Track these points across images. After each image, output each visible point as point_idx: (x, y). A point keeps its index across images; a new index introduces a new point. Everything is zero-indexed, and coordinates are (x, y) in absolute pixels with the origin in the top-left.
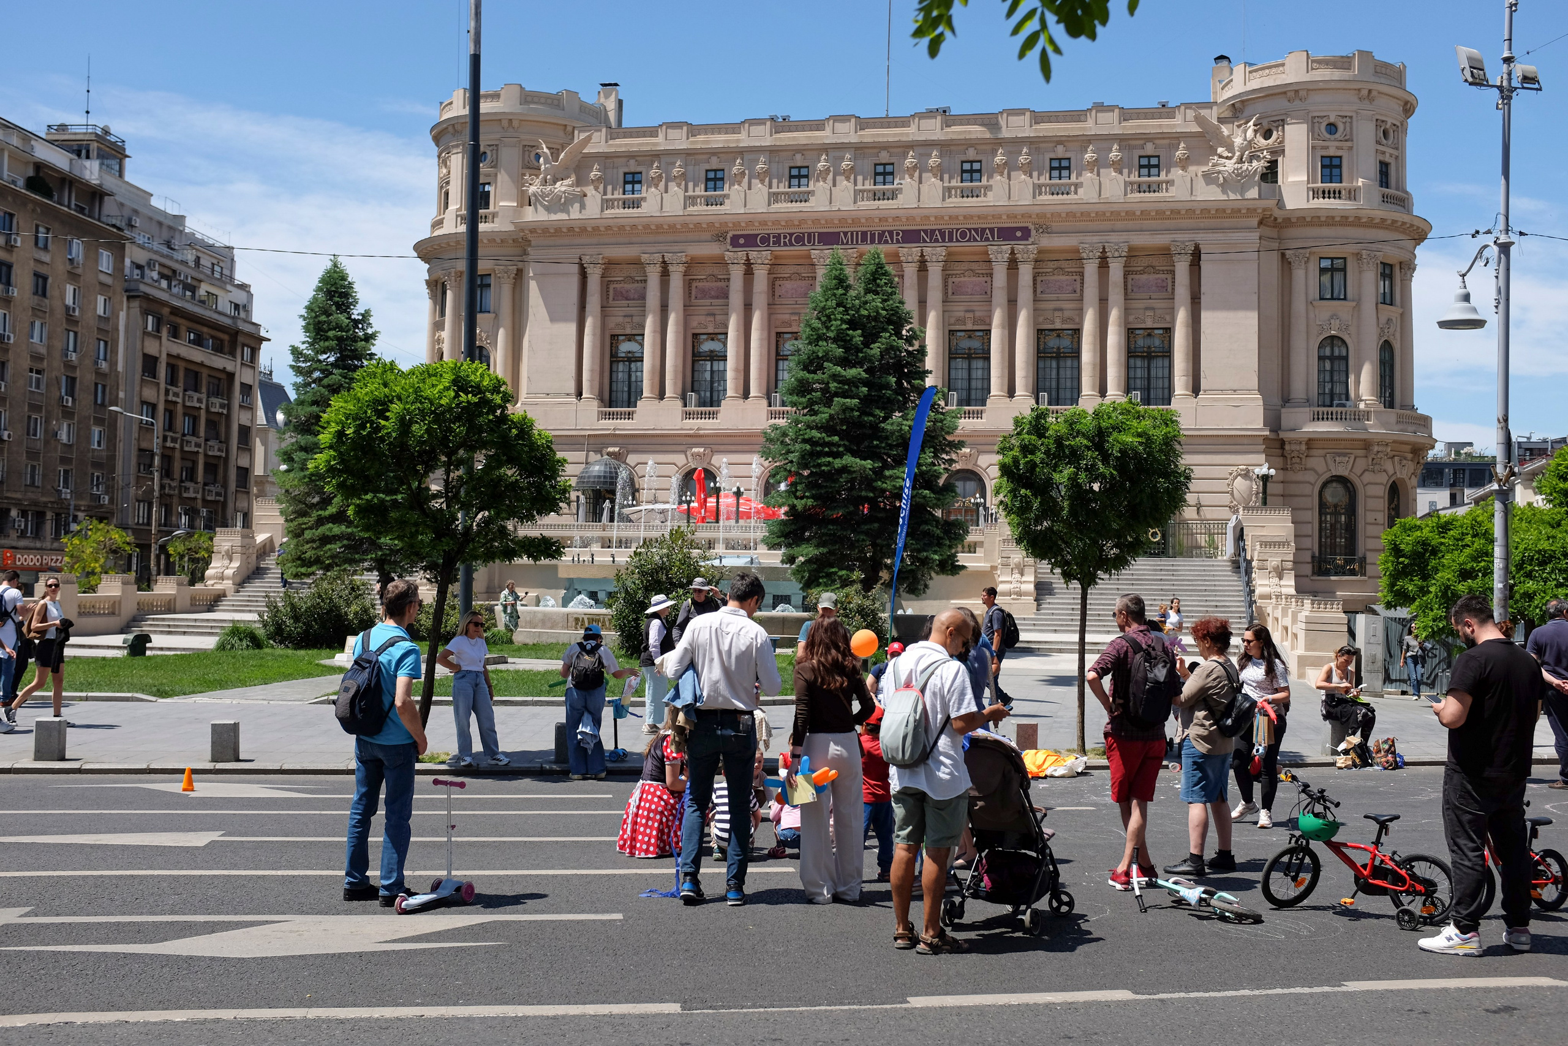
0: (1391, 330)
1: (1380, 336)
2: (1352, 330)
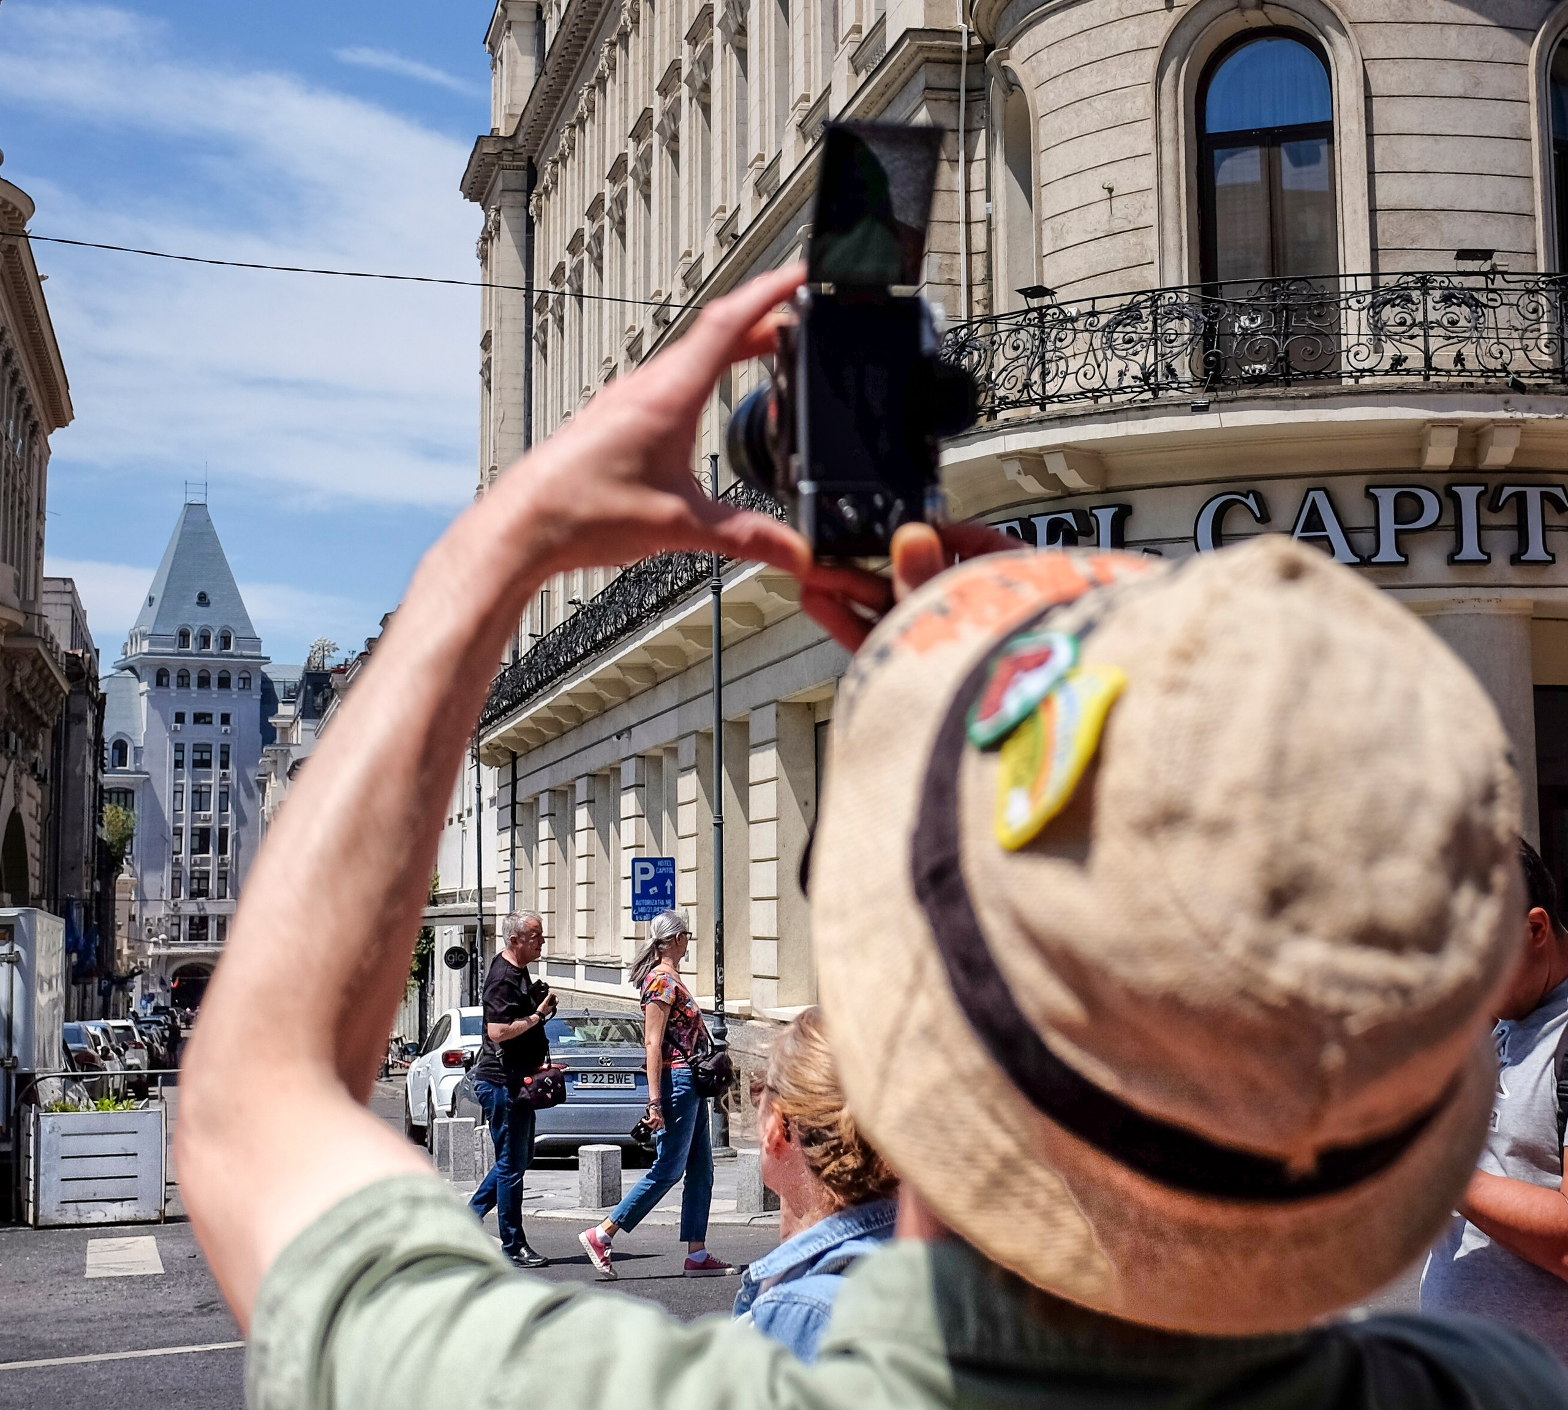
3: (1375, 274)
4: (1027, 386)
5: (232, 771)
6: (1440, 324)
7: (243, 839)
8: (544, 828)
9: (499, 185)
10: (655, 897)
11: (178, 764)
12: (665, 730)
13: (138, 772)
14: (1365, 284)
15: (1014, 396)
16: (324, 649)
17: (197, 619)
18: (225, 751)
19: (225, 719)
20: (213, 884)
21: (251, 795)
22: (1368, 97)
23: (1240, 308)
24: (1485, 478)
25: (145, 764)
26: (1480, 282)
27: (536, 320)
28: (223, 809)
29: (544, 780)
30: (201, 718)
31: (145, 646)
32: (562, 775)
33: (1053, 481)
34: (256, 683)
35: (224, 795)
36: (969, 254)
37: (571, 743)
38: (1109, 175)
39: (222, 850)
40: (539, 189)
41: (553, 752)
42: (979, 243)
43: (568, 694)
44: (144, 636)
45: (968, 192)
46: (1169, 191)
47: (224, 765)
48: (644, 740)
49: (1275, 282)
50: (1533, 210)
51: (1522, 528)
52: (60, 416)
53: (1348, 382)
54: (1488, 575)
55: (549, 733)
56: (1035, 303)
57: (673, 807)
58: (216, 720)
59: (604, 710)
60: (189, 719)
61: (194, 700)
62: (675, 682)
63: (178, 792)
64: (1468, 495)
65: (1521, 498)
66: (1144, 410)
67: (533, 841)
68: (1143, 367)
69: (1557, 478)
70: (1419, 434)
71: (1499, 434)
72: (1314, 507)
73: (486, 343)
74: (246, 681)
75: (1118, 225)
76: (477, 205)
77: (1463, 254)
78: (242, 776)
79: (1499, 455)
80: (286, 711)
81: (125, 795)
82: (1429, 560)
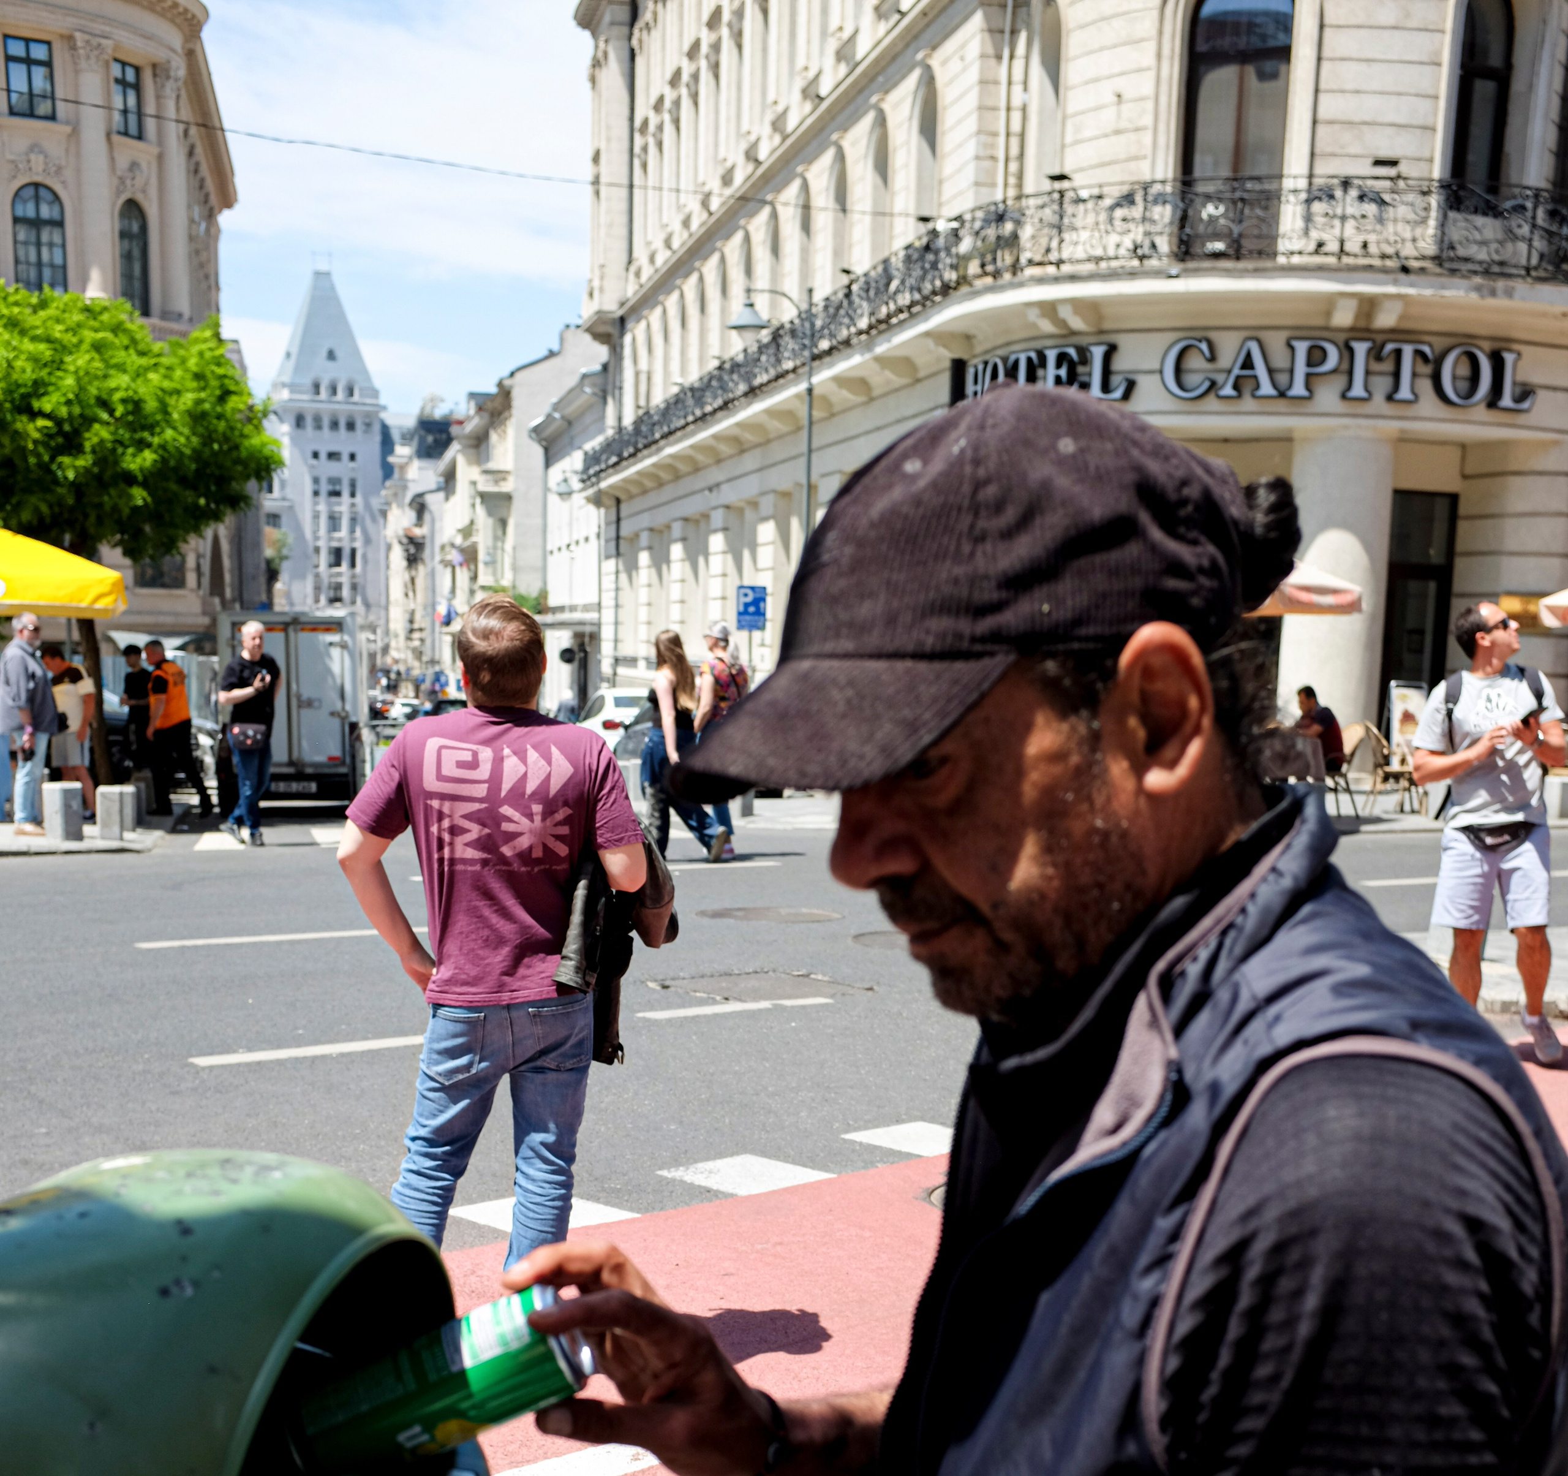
0: (139, 182)
1: (118, 192)
2: (68, 174)
3: (1311, 176)
4: (1048, 250)
5: (359, 499)
6: (1354, 217)
7: (370, 556)
8: (644, 558)
9: (607, 18)
10: (754, 614)
11: (316, 493)
12: (749, 487)
13: (284, 499)
14: (1302, 184)
15: (1038, 258)
16: (434, 400)
17: (327, 372)
18: (353, 485)
19: (352, 457)
20: (346, 593)
21: (374, 519)
22: (1322, 26)
23: (1208, 198)
24: (1374, 336)
25: (289, 493)
26: (1387, 184)
27: (638, 141)
28: (352, 531)
29: (645, 520)
30: (333, 456)
31: (285, 394)
32: (659, 518)
33: (1063, 323)
34: (377, 428)
35: (353, 520)
36: (1008, 135)
37: (668, 492)
38: (1120, 84)
39: (353, 565)
40: (640, 24)
41: (652, 499)
42: (1016, 126)
43: (671, 456)
44: (284, 385)
45: (1010, 83)
46: (1163, 99)
47: (353, 495)
48: (729, 494)
49: (1235, 179)
50: (1435, 123)
51: (1396, 375)
52: (227, 199)
53: (1281, 260)
54: (1368, 408)
55: (649, 484)
56: (1058, 185)
57: (753, 547)
58: (345, 457)
59: (697, 469)
60: (323, 456)
61: (327, 441)
62: (757, 452)
63: (316, 516)
64: (1361, 349)
65: (1398, 353)
66: (1132, 275)
67: (632, 567)
68: (1134, 242)
69: (1426, 338)
70: (1330, 302)
71: (1387, 305)
72: (1249, 355)
73: (596, 158)
74: (368, 425)
75: (1124, 124)
76: (587, 34)
77: (1378, 163)
78: (367, 506)
79: (1386, 319)
80: (402, 451)
81: (274, 519)
82: (1328, 396)
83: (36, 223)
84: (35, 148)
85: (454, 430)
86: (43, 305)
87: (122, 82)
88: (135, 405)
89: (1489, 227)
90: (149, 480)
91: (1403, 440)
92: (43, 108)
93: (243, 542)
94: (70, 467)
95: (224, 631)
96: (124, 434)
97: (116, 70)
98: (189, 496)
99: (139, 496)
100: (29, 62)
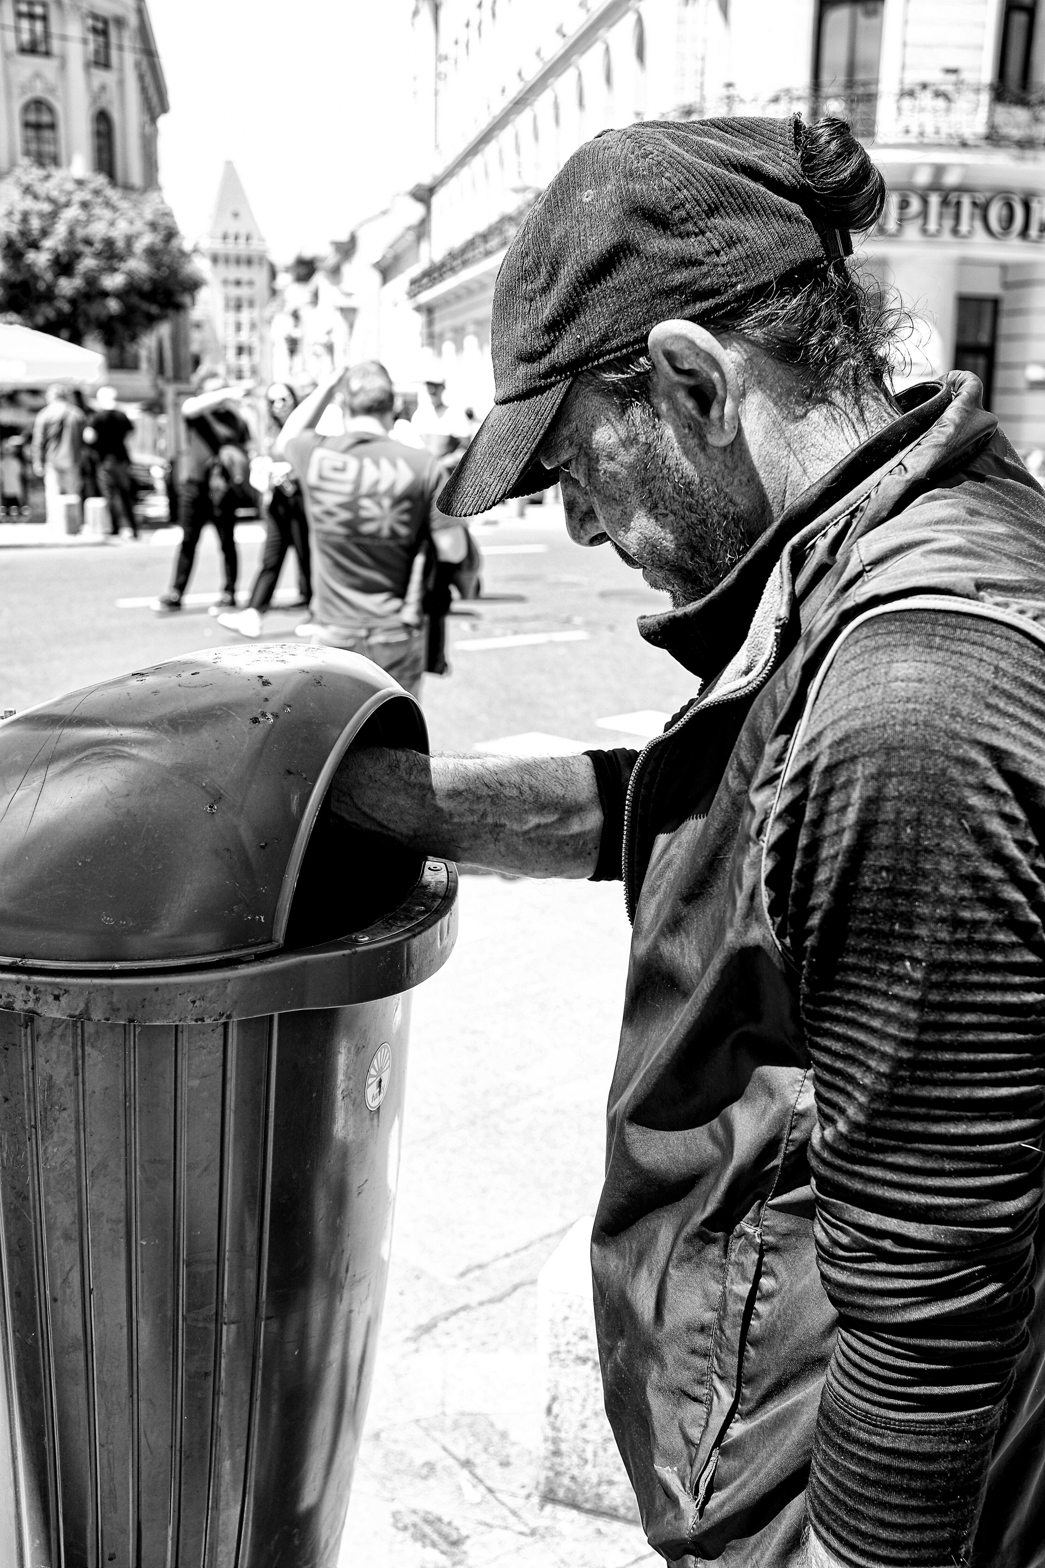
0: (107, 97)
1: (93, 105)
2: (60, 93)
3: (902, 81)
5: (255, 311)
6: (930, 109)
8: (448, 346)
11: (226, 308)
13: (203, 312)
14: (895, 87)
17: (232, 227)
18: (251, 301)
19: (250, 283)
21: (266, 325)
24: (943, 190)
26: (953, 86)
27: (441, 65)
28: (251, 333)
29: (450, 322)
30: (238, 283)
31: (206, 241)
32: (458, 321)
34: (266, 264)
35: (252, 325)
37: (464, 304)
41: (454, 308)
44: (207, 235)
47: (251, 308)
49: (850, 84)
50: (983, 44)
51: (959, 216)
52: (164, 109)
53: (879, 140)
54: (940, 239)
56: (728, 91)
58: (246, 283)
60: (231, 283)
61: (234, 273)
63: (226, 324)
64: (935, 199)
65: (958, 204)
67: (439, 353)
69: (979, 191)
70: (912, 169)
71: (953, 170)
73: (415, 78)
74: (260, 262)
77: (947, 71)
78: (261, 315)
79: (951, 179)
80: (285, 280)
81: (198, 326)
82: (912, 231)
83: (38, 127)
84: (37, 75)
85: (318, 265)
86: (47, 177)
87: (95, 30)
88: (109, 243)
89: (1021, 114)
90: (121, 295)
91: (964, 263)
92: (42, 48)
93: (178, 340)
94: (67, 286)
95: (170, 398)
96: (102, 263)
97: (90, 22)
98: (144, 306)
99: (113, 305)
100: (32, 16)
